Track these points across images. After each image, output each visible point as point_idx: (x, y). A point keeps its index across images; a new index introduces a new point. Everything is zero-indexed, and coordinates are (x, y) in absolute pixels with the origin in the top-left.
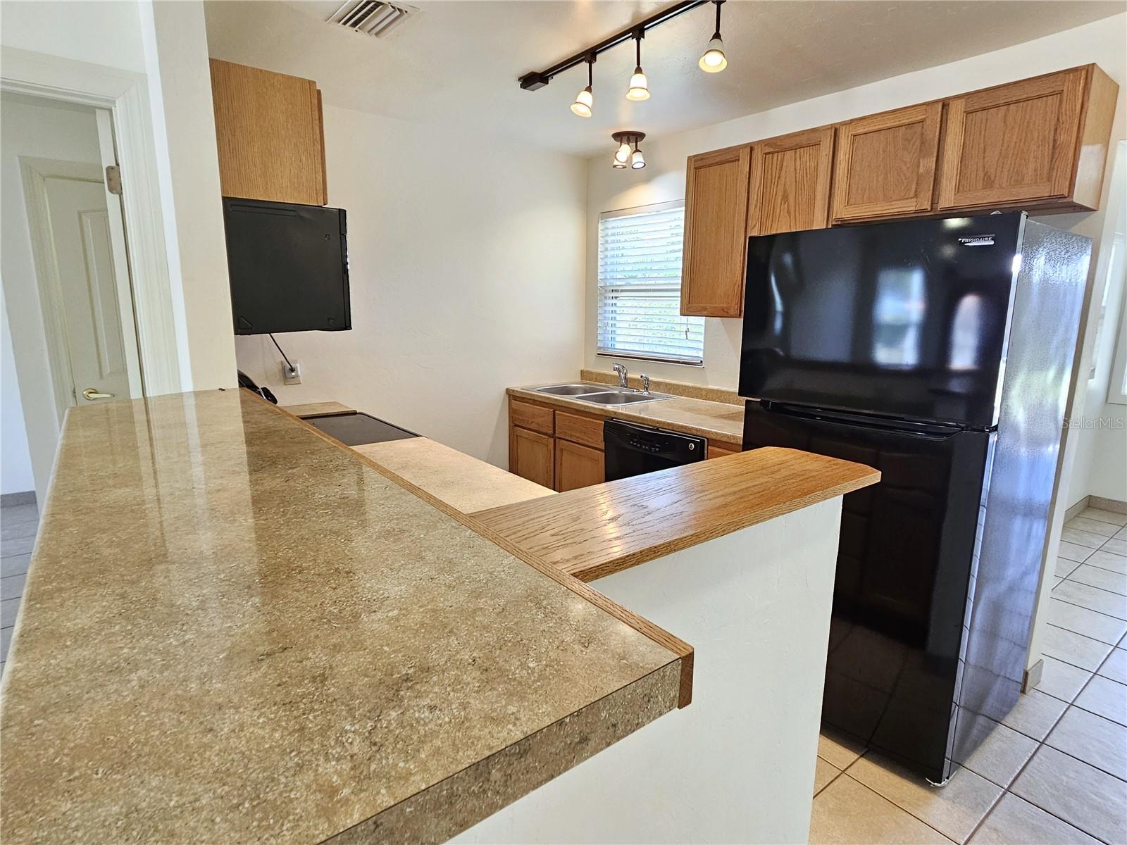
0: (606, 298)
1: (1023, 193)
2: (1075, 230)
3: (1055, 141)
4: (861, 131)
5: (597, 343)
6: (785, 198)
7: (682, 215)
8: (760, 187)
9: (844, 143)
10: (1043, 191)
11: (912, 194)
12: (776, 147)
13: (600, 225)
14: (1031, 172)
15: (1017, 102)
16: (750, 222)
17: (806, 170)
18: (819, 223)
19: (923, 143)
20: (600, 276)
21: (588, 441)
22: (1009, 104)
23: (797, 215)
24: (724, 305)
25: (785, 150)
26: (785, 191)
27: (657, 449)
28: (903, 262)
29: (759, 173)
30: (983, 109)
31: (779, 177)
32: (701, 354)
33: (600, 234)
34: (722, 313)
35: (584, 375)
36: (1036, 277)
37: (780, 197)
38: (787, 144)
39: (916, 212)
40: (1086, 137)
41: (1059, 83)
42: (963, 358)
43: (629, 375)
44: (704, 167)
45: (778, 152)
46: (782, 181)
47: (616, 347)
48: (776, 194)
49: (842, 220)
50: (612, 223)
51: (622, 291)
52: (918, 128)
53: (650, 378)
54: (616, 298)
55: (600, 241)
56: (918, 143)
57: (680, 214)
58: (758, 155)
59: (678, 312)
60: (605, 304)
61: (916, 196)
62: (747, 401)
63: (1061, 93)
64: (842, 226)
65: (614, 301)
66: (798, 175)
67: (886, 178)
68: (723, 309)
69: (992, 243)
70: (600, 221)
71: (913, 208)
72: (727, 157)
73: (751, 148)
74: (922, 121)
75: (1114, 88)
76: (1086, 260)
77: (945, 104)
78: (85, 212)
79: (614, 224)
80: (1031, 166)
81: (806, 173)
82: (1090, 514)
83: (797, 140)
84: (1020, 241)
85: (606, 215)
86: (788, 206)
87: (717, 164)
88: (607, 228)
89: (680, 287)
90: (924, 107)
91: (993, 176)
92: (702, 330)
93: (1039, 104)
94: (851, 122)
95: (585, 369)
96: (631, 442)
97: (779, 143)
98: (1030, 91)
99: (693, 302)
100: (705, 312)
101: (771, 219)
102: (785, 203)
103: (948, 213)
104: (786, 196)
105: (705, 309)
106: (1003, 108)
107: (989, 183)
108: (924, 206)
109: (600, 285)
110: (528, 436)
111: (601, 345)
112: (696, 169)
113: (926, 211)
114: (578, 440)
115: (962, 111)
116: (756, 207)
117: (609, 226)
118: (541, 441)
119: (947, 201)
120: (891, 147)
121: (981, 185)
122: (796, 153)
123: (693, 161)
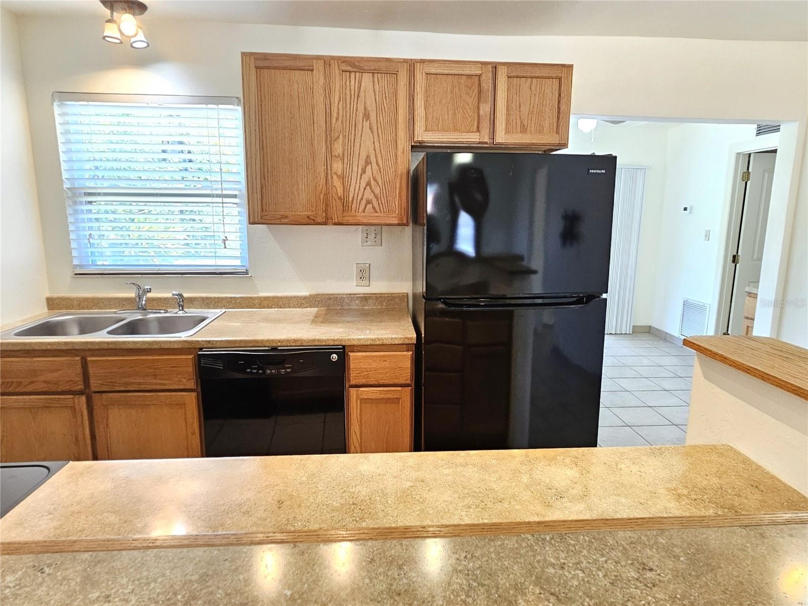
0: (75, 203)
4: (432, 71)
5: (72, 261)
6: (367, 116)
9: (420, 77)
10: (555, 140)
11: (475, 128)
12: (354, 66)
13: (56, 108)
14: (547, 125)
15: (537, 78)
16: (331, 134)
17: (385, 93)
19: (480, 92)
20: (65, 175)
21: (164, 385)
22: (532, 78)
23: (380, 133)
24: (309, 213)
25: (363, 71)
26: (365, 109)
27: (288, 370)
30: (517, 77)
31: (358, 96)
34: (306, 220)
35: (53, 303)
37: (361, 114)
39: (480, 143)
41: (560, 72)
44: (268, 68)
45: (355, 72)
46: (362, 100)
48: (357, 110)
51: (99, 194)
52: (477, 79)
53: (186, 295)
56: (476, 91)
58: (334, 69)
60: (77, 211)
61: (478, 131)
63: (560, 78)
65: (89, 207)
66: (377, 97)
67: (455, 114)
68: (308, 217)
70: (55, 104)
71: (478, 140)
72: (297, 64)
73: (325, 60)
74: (479, 75)
77: (495, 66)
80: (547, 122)
81: (386, 97)
83: (375, 64)
85: (66, 97)
86: (370, 123)
87: (285, 68)
88: (67, 114)
91: (526, 126)
93: (549, 81)
94: (423, 61)
95: (55, 295)
96: (248, 370)
97: (357, 64)
98: (544, 72)
99: (268, 210)
100: (286, 221)
101: (353, 133)
102: (367, 120)
103: (500, 146)
104: (367, 114)
105: (286, 217)
106: (529, 80)
107: (524, 130)
108: (486, 140)
109: (65, 186)
110: (23, 404)
111: (76, 262)
112: (257, 68)
113: (486, 143)
114: (142, 387)
115: (505, 75)
116: (337, 119)
117: (67, 110)
118: (56, 405)
119: (501, 137)
120: (456, 90)
121: (519, 130)
122: (373, 77)
123: (252, 58)
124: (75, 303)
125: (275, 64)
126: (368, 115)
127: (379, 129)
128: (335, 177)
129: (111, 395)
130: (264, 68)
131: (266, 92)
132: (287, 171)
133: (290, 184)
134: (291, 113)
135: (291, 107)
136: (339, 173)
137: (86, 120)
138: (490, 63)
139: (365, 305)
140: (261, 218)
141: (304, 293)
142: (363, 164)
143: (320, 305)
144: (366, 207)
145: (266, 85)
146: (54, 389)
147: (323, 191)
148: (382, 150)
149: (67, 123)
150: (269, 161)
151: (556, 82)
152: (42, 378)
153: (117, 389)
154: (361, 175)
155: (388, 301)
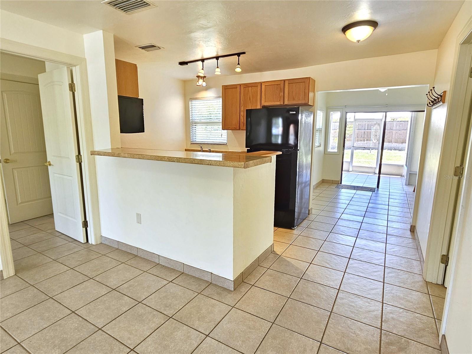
0: (193, 125)
1: (300, 102)
2: (310, 110)
3: (305, 92)
4: (267, 84)
5: (190, 140)
6: (250, 99)
7: (221, 101)
8: (243, 96)
9: (263, 87)
10: (303, 102)
12: (247, 86)
13: (190, 102)
14: (301, 98)
16: (241, 105)
17: (255, 92)
18: (259, 107)
20: (191, 118)
23: (253, 103)
24: (235, 127)
25: (249, 87)
26: (250, 97)
28: (277, 116)
29: (243, 92)
30: (291, 83)
32: (226, 141)
33: (190, 105)
34: (234, 129)
36: (303, 120)
37: (248, 99)
38: (249, 85)
39: (280, 105)
40: (310, 91)
41: (304, 80)
42: (292, 141)
43: (203, 149)
44: (227, 89)
45: (247, 87)
46: (249, 94)
47: (197, 141)
49: (264, 105)
50: (194, 102)
51: (198, 123)
52: (279, 85)
54: (196, 125)
55: (190, 107)
56: (279, 89)
57: (220, 101)
58: (242, 87)
59: (221, 129)
60: (193, 127)
61: (280, 101)
62: (247, 149)
63: (305, 82)
64: (264, 107)
66: (253, 94)
69: (295, 113)
70: (190, 101)
72: (234, 87)
73: (240, 85)
74: (280, 84)
75: (314, 81)
76: (312, 116)
77: (284, 81)
78: (4, 91)
79: (195, 102)
80: (301, 96)
82: (323, 184)
83: (252, 85)
84: (300, 113)
85: (192, 99)
86: (251, 101)
87: (231, 88)
88: (192, 103)
89: (221, 122)
90: (280, 81)
92: (226, 134)
93: (302, 83)
94: (264, 82)
95: (187, 149)
98: (300, 81)
99: (226, 126)
100: (229, 129)
103: (287, 105)
105: (230, 128)
106: (295, 84)
107: (294, 99)
108: (282, 103)
109: (190, 121)
111: (192, 140)
113: (282, 104)
115: (287, 83)
116: (242, 101)
117: (193, 103)
119: (286, 102)
120: (274, 89)
121: (292, 100)
122: (252, 88)
123: (224, 87)
125: (229, 88)
128: (241, 117)
130: (226, 89)
131: (226, 94)
133: (231, 119)
136: (242, 115)
137: (196, 105)
138: (283, 80)
140: (224, 128)
147: (238, 120)
149: (192, 106)
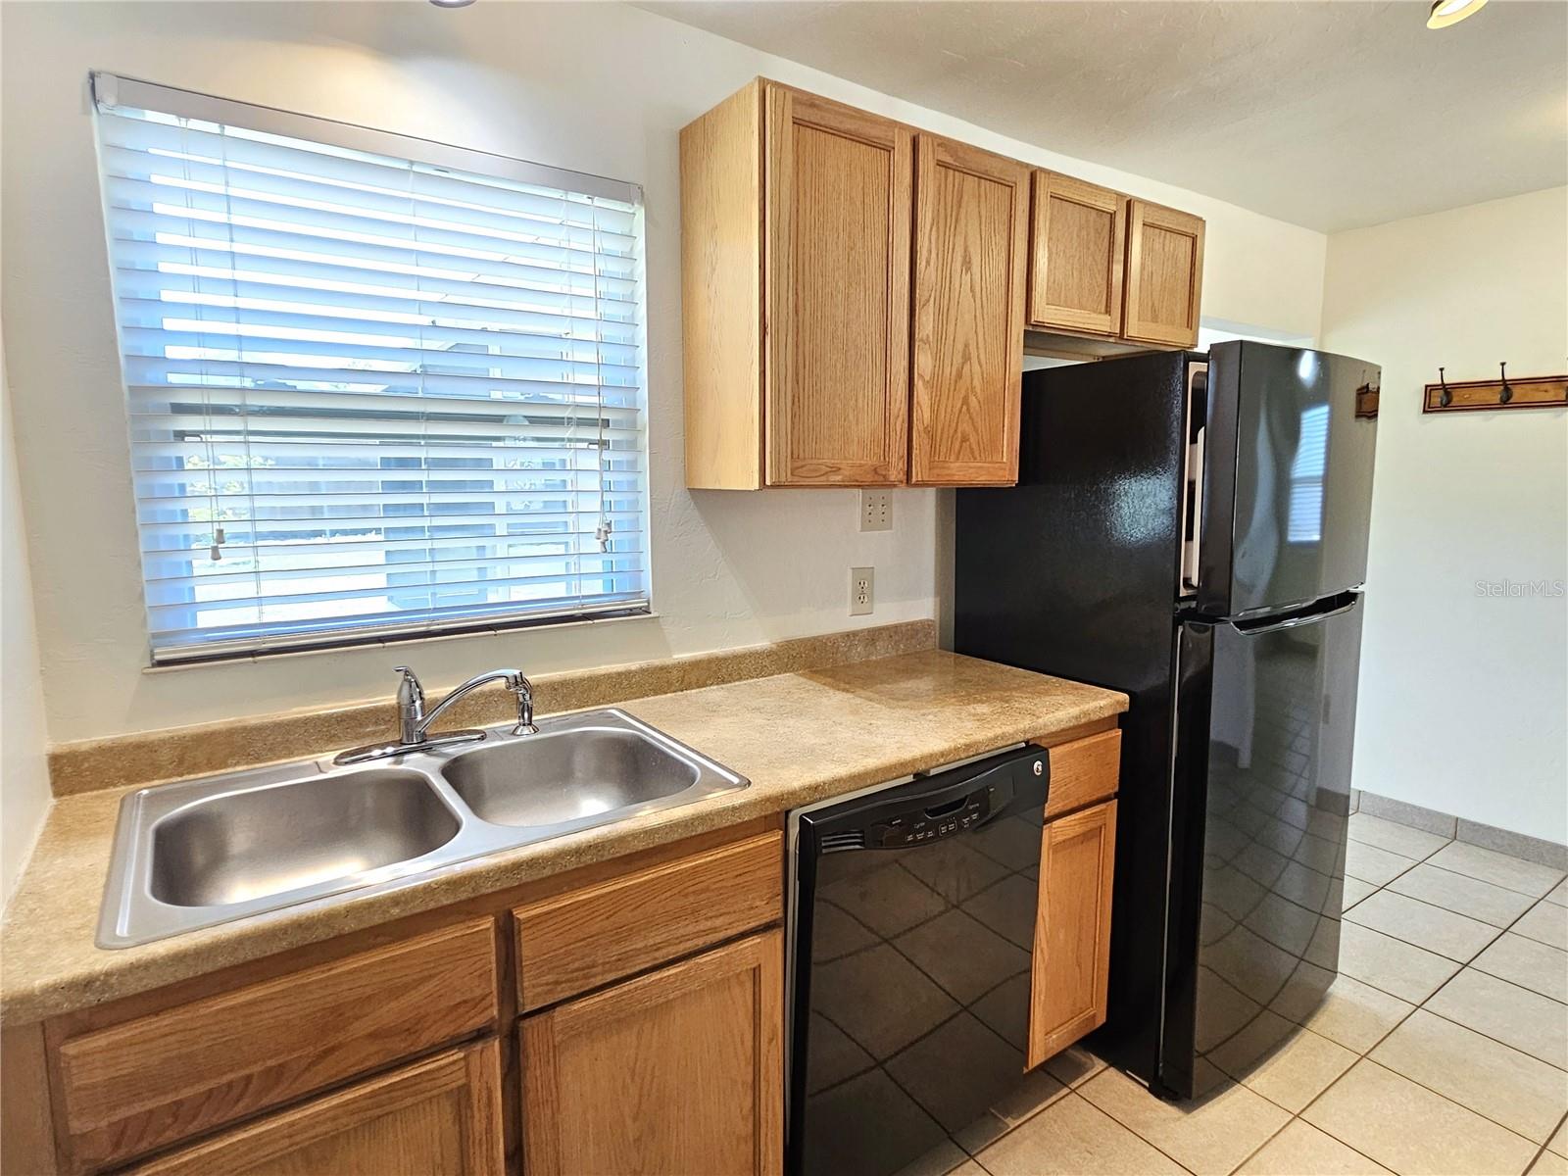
5: (146, 623)
6: (967, 263)
9: (1042, 199)
11: (1103, 307)
12: (957, 157)
15: (1172, 231)
16: (918, 292)
19: (1112, 243)
22: (1167, 230)
23: (984, 300)
24: (875, 462)
25: (966, 174)
26: (966, 249)
27: (975, 816)
29: (930, 197)
30: (1152, 225)
31: (957, 220)
35: (75, 771)
38: (973, 162)
39: (1109, 334)
41: (1195, 227)
44: (815, 127)
45: (956, 170)
46: (961, 228)
48: (954, 248)
52: (1106, 219)
56: (1106, 240)
58: (928, 158)
61: (1108, 311)
63: (1196, 238)
67: (1080, 278)
68: (875, 470)
71: (1108, 330)
72: (869, 131)
73: (915, 136)
74: (1112, 214)
77: (1131, 201)
80: (1179, 307)
81: (994, 230)
86: (971, 279)
87: (845, 135)
90: (1115, 196)
94: (1050, 173)
96: (910, 838)
97: (961, 154)
98: (1180, 223)
99: (801, 456)
101: (947, 296)
102: (967, 272)
104: (968, 260)
105: (837, 470)
106: (1163, 232)
110: (287, 1142)
112: (797, 122)
113: (1116, 335)
114: (661, 956)
116: (928, 263)
118: (409, 1101)
119: (1133, 328)
120: (1084, 233)
122: (979, 184)
123: (789, 95)
124: (165, 756)
125: (828, 121)
126: (970, 262)
127: (984, 290)
129: (577, 1006)
130: (807, 125)
131: (808, 179)
132: (839, 366)
133: (842, 396)
134: (850, 237)
135: (850, 225)
136: (927, 378)
139: (872, 654)
140: (792, 474)
141: (762, 643)
142: (960, 361)
143: (796, 666)
144: (961, 447)
145: (808, 167)
146: (401, 1047)
147: (901, 413)
148: (987, 333)
150: (807, 343)
151: (1189, 242)
152: (361, 1028)
153: (598, 981)
154: (956, 382)
155: (907, 639)
